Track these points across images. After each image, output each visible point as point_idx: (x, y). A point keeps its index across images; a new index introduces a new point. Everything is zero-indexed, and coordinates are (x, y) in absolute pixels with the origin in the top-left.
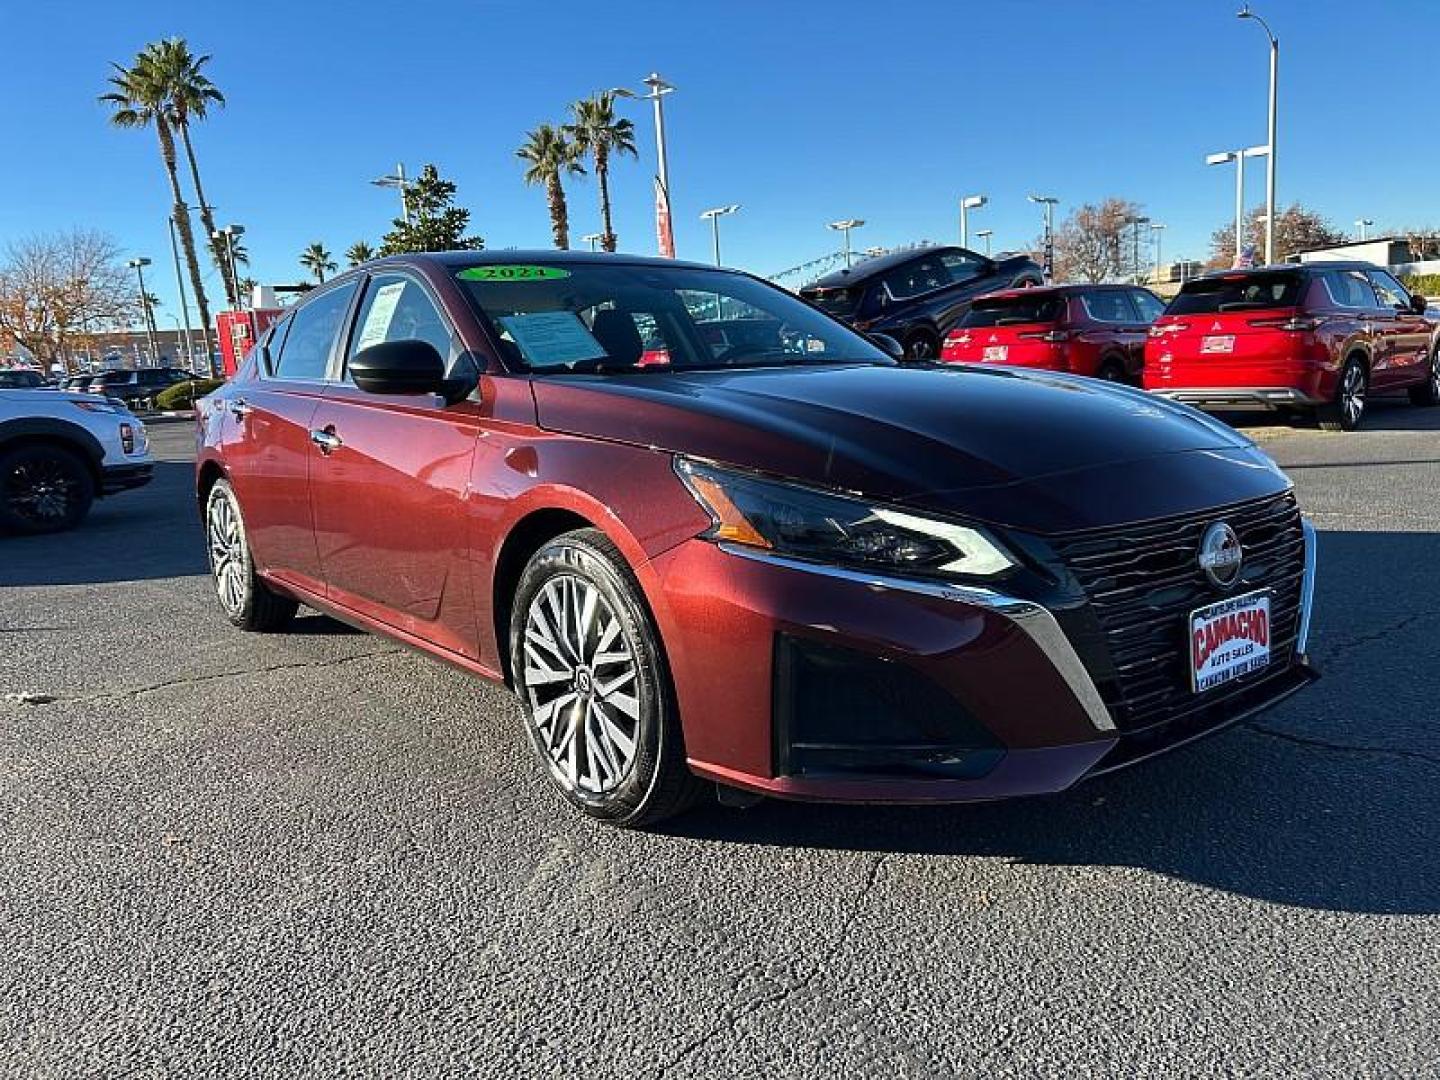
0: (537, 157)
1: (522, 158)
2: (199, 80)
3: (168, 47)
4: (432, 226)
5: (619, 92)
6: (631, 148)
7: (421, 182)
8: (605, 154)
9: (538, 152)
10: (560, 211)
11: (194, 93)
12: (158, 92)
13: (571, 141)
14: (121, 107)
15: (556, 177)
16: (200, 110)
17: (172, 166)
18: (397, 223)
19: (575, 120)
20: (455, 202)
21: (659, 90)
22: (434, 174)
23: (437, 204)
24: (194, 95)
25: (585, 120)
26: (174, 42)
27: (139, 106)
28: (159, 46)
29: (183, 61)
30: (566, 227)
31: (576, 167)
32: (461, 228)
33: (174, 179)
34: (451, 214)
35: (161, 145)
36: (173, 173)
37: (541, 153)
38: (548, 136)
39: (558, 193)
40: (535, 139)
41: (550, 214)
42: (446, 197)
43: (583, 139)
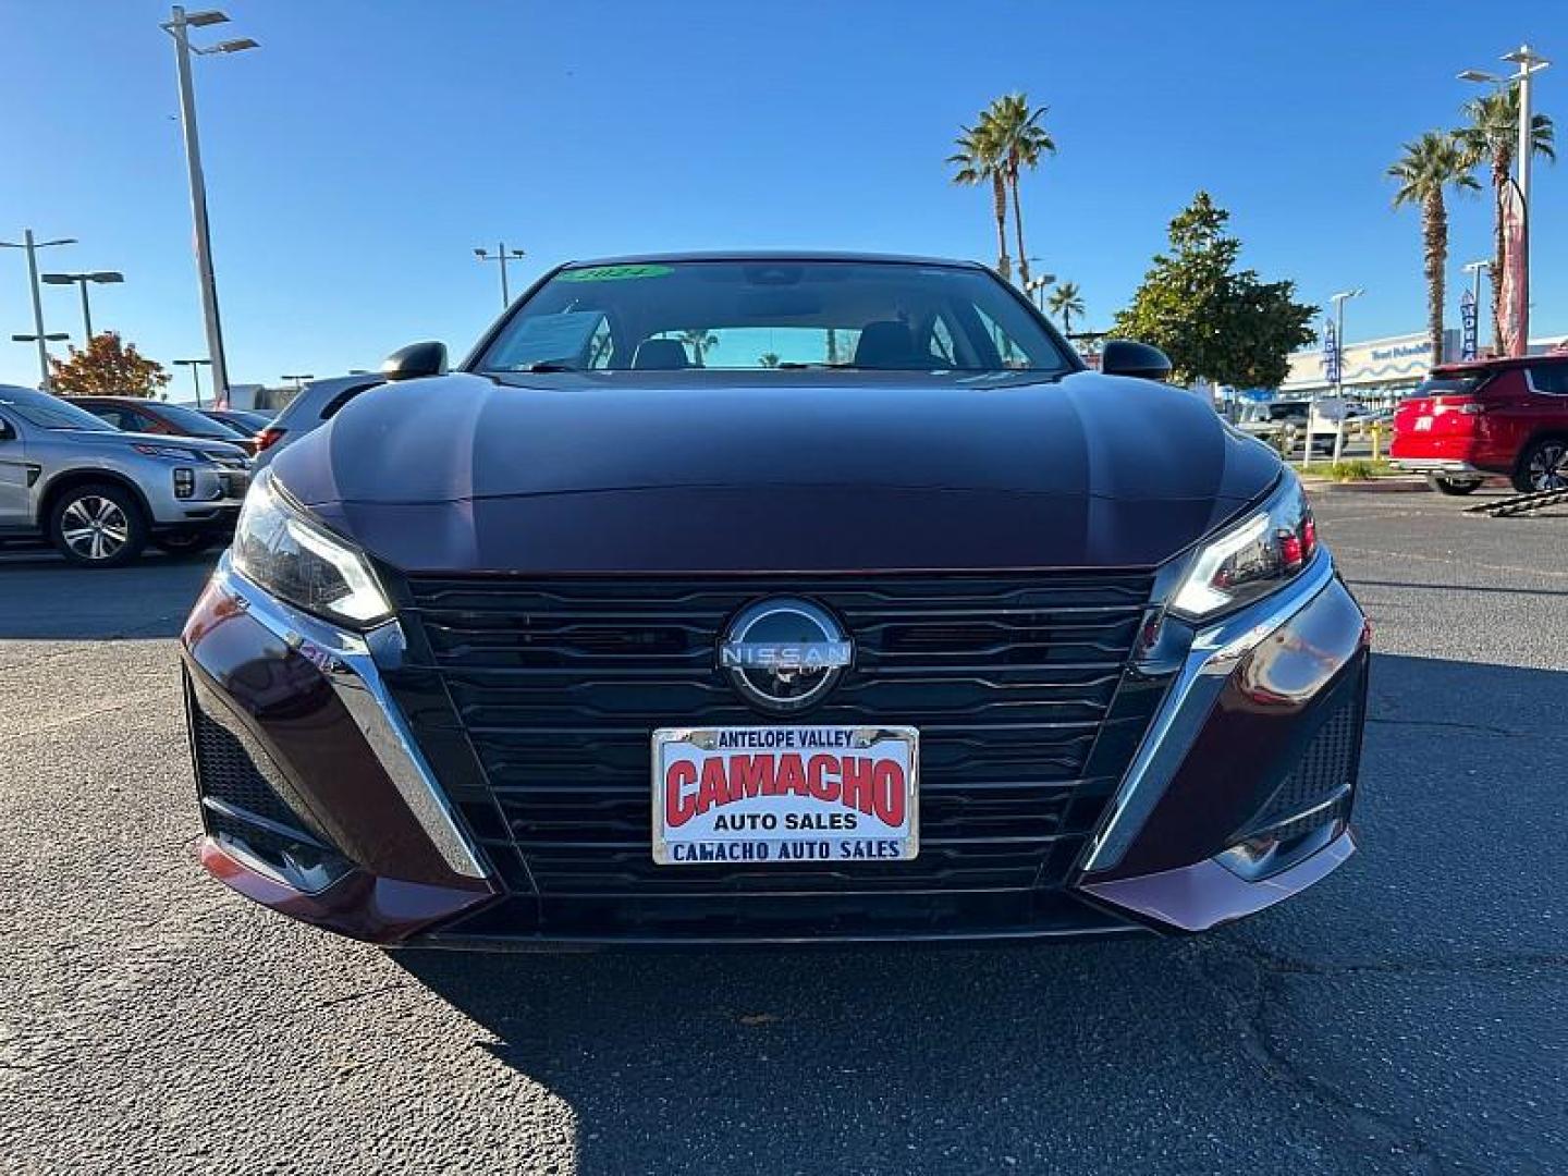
0: (1414, 172)
1: (1394, 177)
2: (1036, 132)
3: (1008, 100)
4: (1194, 261)
5: (1471, 77)
6: (1546, 149)
7: (1189, 212)
8: (1508, 159)
9: (1415, 166)
10: (1438, 235)
11: (1027, 144)
12: (993, 147)
13: (1463, 149)
14: (964, 166)
15: (1438, 195)
16: (1031, 159)
17: (1001, 220)
18: (1158, 260)
19: (1471, 122)
20: (1226, 232)
21: (1529, 66)
22: (1206, 201)
23: (1204, 235)
24: (1027, 147)
25: (1483, 120)
26: (1015, 98)
27: (978, 165)
28: (1001, 103)
29: (1020, 115)
30: (1445, 255)
31: (1466, 181)
32: (1229, 262)
33: (1002, 233)
34: (1218, 246)
35: (995, 199)
36: (1001, 227)
37: (1420, 167)
38: (1432, 146)
39: (1438, 214)
40: (1414, 151)
41: (1424, 239)
42: (1218, 227)
43: (1477, 144)
